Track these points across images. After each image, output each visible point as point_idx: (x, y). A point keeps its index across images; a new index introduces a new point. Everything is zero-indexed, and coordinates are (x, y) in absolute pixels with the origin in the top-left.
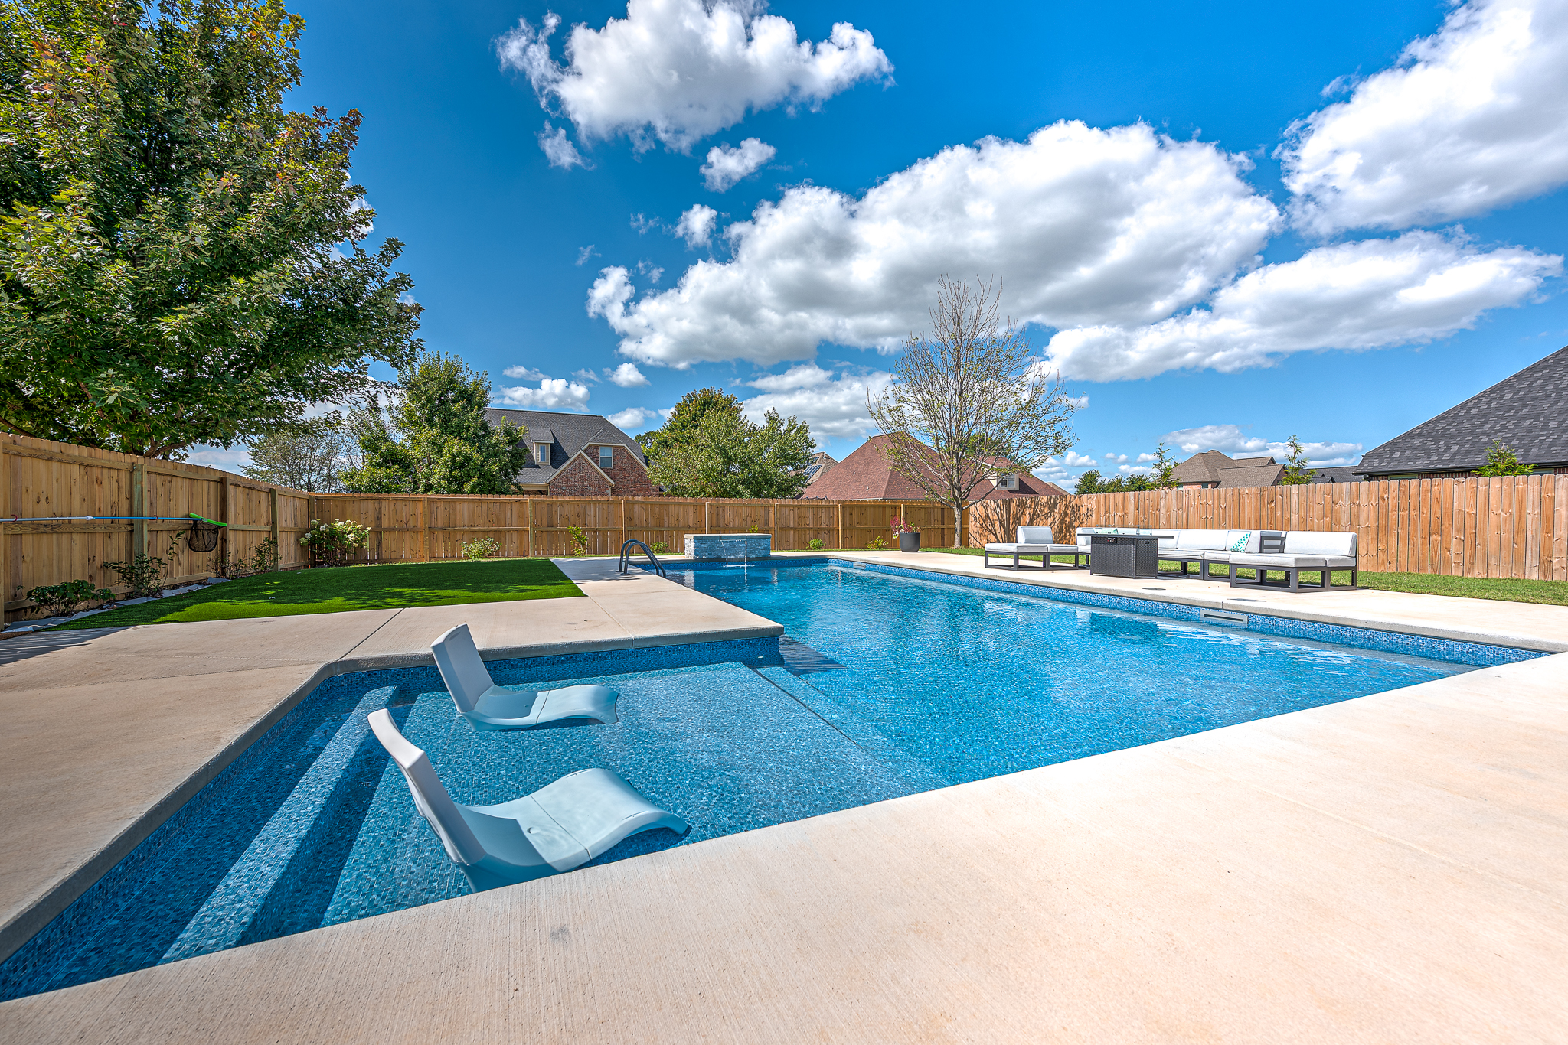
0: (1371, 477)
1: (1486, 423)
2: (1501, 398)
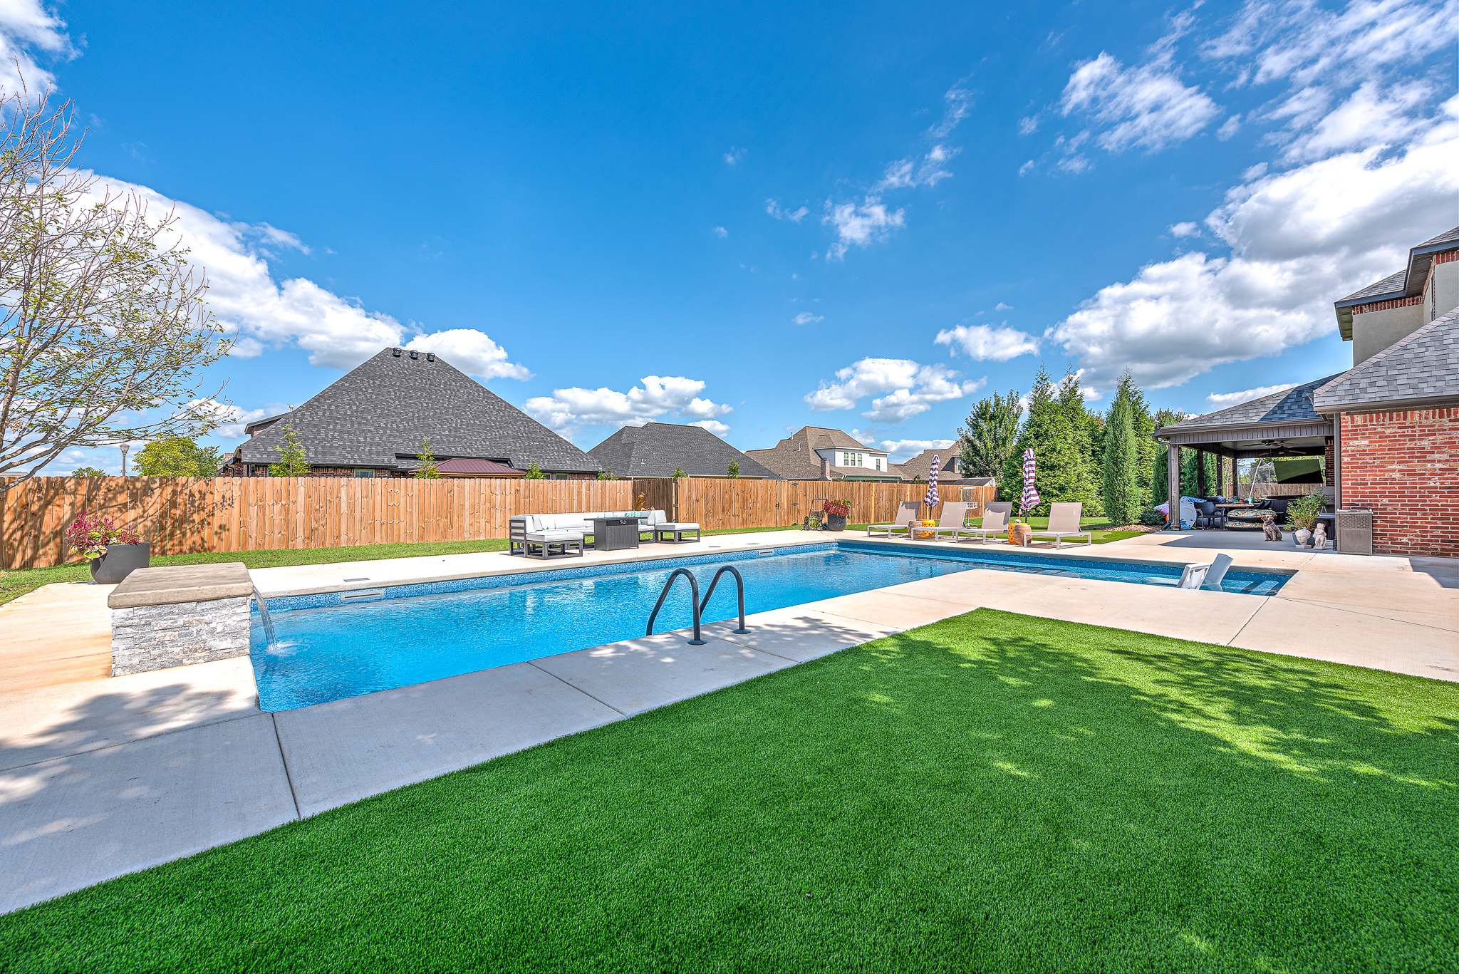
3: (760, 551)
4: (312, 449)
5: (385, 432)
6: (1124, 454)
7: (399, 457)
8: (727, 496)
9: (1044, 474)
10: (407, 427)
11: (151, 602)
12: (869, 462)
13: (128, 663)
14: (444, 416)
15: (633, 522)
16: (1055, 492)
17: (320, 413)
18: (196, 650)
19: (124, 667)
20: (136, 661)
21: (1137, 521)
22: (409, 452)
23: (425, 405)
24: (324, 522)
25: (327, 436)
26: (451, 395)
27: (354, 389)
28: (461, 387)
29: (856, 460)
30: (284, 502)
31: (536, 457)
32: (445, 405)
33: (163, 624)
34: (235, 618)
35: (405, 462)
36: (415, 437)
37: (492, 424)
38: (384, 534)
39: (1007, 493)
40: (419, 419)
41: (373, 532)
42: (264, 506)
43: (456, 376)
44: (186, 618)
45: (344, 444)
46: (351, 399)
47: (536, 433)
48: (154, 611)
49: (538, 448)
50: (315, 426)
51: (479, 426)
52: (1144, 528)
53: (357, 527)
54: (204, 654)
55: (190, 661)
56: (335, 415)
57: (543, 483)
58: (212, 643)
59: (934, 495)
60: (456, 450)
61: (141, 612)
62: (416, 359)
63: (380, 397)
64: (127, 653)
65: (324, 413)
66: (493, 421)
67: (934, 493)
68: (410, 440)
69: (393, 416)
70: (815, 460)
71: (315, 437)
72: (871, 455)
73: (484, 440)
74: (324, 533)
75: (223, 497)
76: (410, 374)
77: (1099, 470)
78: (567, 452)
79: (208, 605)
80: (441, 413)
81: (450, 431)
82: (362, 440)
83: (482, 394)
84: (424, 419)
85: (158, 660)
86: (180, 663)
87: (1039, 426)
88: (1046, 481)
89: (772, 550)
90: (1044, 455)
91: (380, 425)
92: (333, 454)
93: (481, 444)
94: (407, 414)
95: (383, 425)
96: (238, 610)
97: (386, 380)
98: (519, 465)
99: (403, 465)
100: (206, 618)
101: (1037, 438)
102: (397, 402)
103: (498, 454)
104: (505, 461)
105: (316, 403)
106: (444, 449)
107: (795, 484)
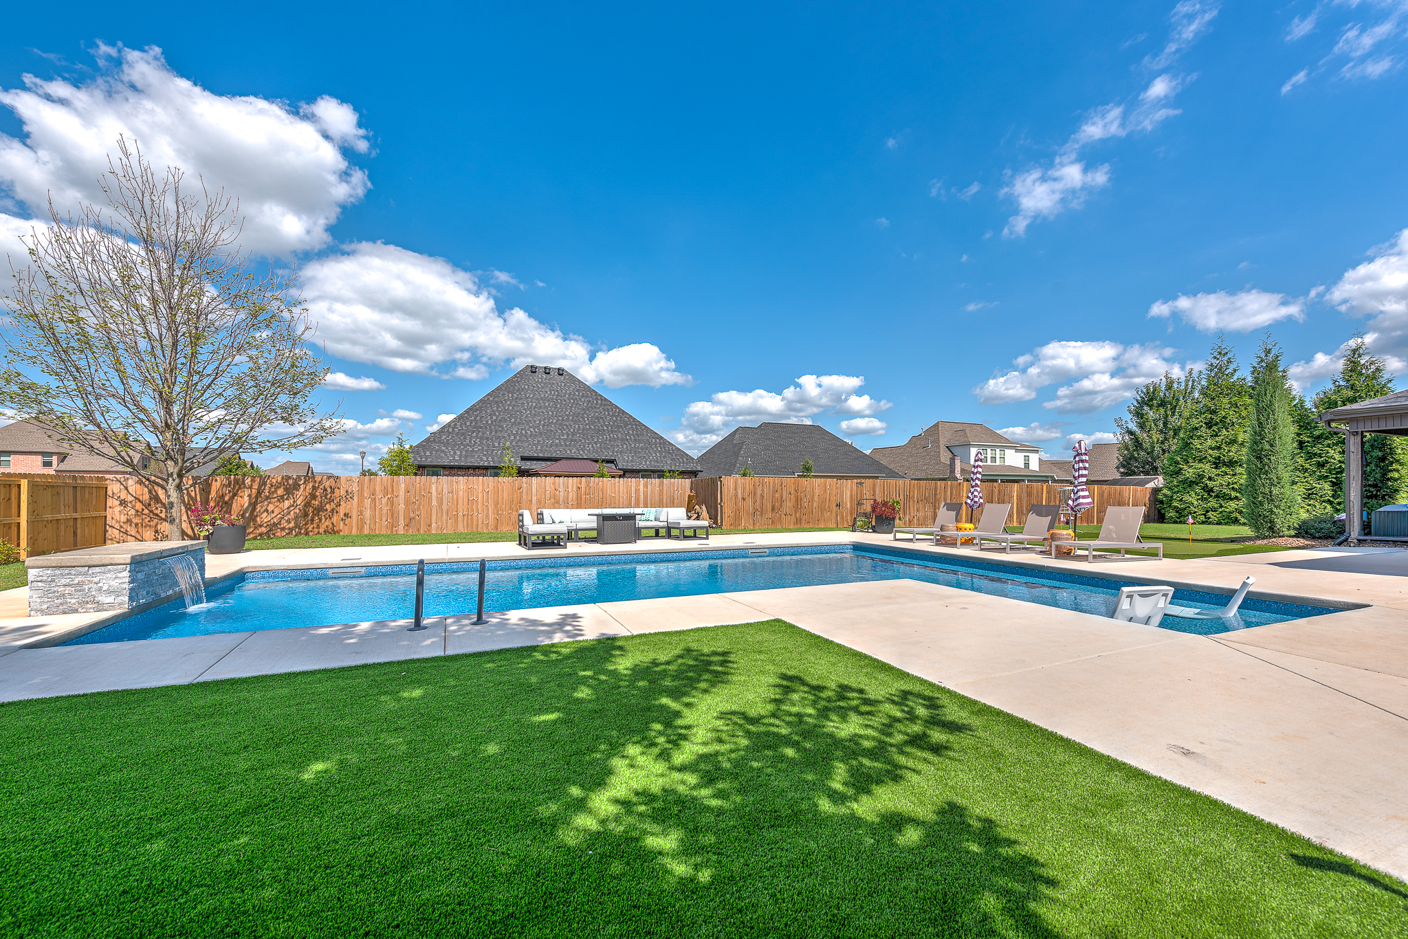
0: (421, 469)
1: (465, 438)
2: (465, 424)
3: (750, 551)
4: (458, 453)
5: (515, 438)
6: (1272, 446)
7: (523, 459)
8: (777, 495)
9: (1218, 472)
10: (534, 433)
11: (54, 565)
12: (1014, 459)
13: (39, 608)
14: (564, 423)
15: (631, 517)
16: (1233, 494)
17: (468, 423)
18: (87, 603)
19: (37, 611)
20: (45, 606)
21: (1293, 533)
22: (532, 455)
23: (550, 413)
24: (419, 513)
25: (470, 442)
26: (573, 404)
27: (497, 402)
28: (583, 396)
29: (998, 456)
30: (389, 496)
31: (640, 457)
32: (567, 413)
33: (63, 581)
34: (117, 580)
35: (528, 463)
36: (539, 441)
37: (605, 428)
38: (465, 524)
39: (1165, 495)
40: (544, 425)
41: (456, 521)
42: (375, 499)
43: (580, 387)
44: (80, 578)
45: (483, 448)
46: (493, 411)
47: (642, 435)
48: (58, 572)
49: (642, 449)
50: (463, 434)
51: (593, 430)
52: (1302, 542)
53: (444, 517)
54: (93, 606)
55: (83, 610)
56: (479, 424)
57: (602, 481)
58: (100, 598)
59: (975, 496)
60: (571, 452)
61: (49, 572)
62: (549, 373)
63: (516, 408)
64: (38, 600)
65: (471, 423)
66: (606, 425)
67: (976, 493)
68: (534, 444)
69: (523, 424)
70: (945, 457)
71: (462, 443)
72: (1017, 451)
73: (596, 443)
74: (419, 521)
75: (347, 492)
76: (543, 387)
77: (1307, 466)
78: (669, 453)
79: (97, 569)
80: (563, 419)
81: (568, 436)
82: (496, 444)
83: (599, 402)
84: (548, 426)
85: (61, 607)
86: (76, 611)
87: (1214, 412)
88: (1220, 480)
89: (766, 550)
90: (1219, 448)
91: (512, 432)
92: (473, 457)
93: (593, 447)
94: (535, 421)
95: (514, 432)
96: (120, 575)
97: (522, 393)
98: (623, 465)
99: (527, 465)
100: (95, 580)
101: (1210, 428)
102: (528, 412)
103: (606, 456)
104: (612, 462)
105: (466, 415)
106: (561, 451)
107: (861, 484)
